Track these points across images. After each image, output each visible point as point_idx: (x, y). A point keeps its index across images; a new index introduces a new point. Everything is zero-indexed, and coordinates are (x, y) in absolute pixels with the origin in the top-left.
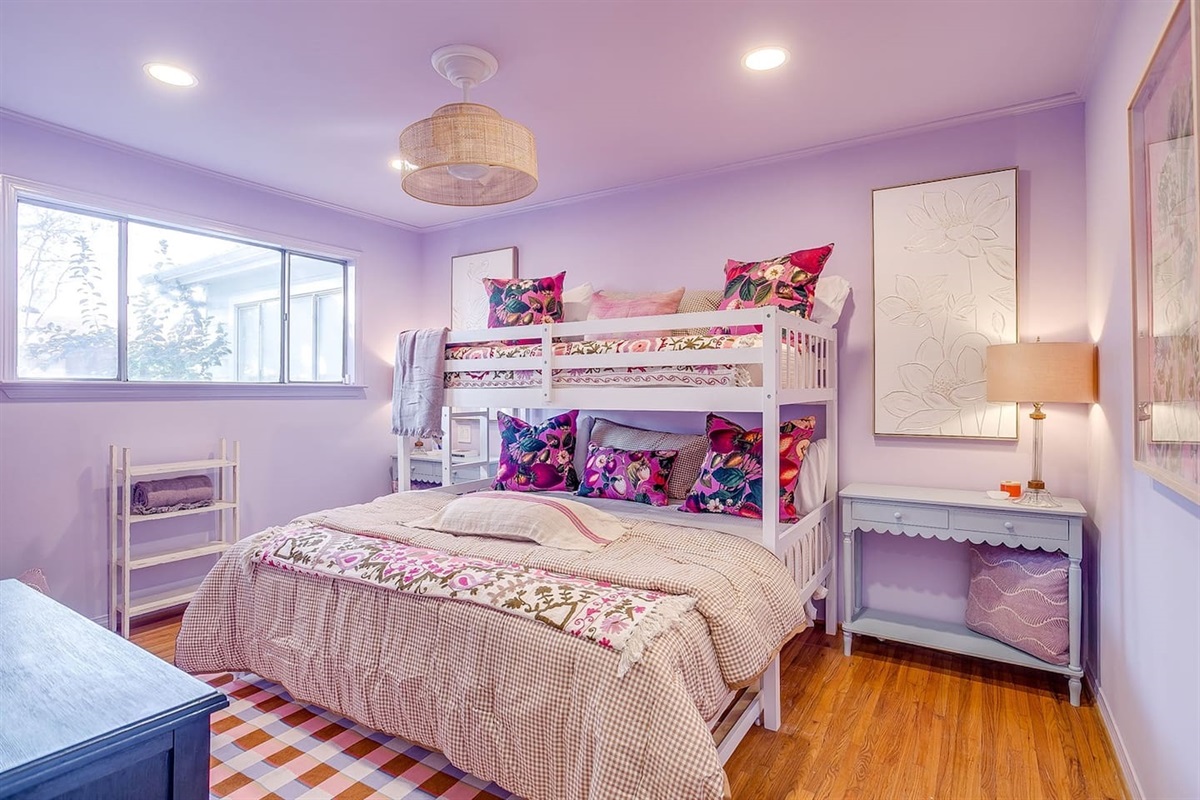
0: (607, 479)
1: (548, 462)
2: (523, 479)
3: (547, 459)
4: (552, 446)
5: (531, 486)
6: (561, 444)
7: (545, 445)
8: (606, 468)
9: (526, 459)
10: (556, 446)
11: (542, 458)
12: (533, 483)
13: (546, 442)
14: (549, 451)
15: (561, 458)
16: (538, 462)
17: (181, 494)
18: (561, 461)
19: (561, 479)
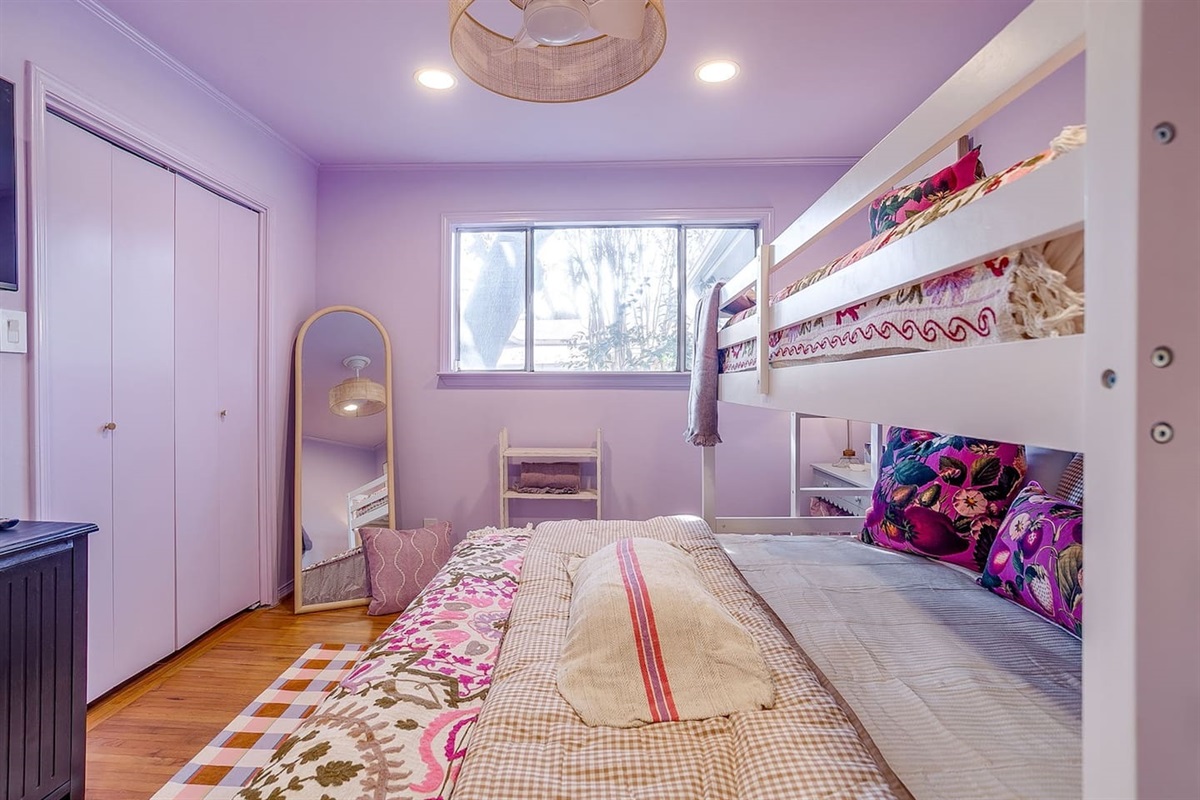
0: (1021, 566)
1: (936, 508)
2: (892, 529)
3: (933, 500)
4: (946, 479)
5: (908, 544)
6: (969, 478)
7: (934, 476)
8: (1022, 542)
9: (898, 497)
10: (957, 482)
11: (926, 497)
12: (910, 540)
13: (938, 471)
14: (939, 487)
15: (962, 504)
16: (917, 505)
17: (551, 478)
18: (962, 509)
19: (962, 545)
